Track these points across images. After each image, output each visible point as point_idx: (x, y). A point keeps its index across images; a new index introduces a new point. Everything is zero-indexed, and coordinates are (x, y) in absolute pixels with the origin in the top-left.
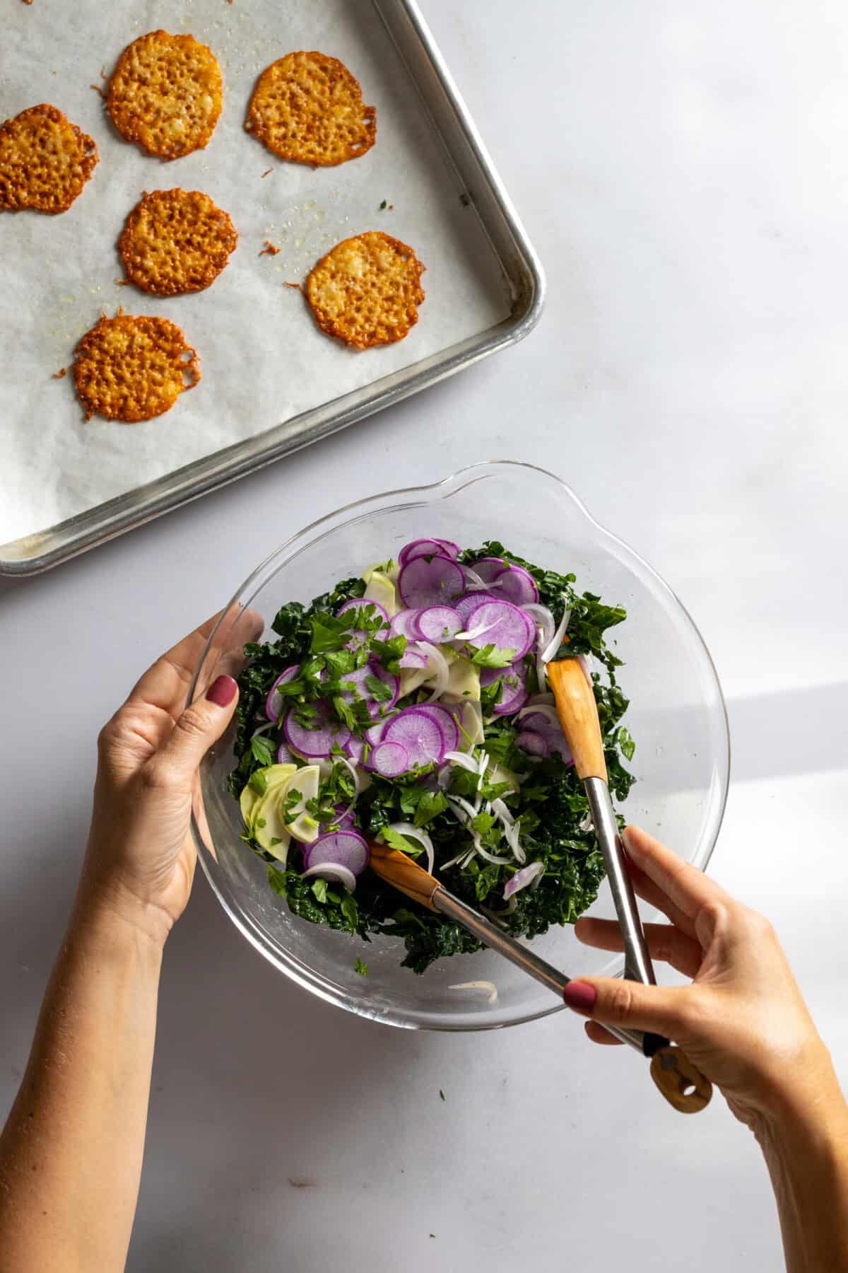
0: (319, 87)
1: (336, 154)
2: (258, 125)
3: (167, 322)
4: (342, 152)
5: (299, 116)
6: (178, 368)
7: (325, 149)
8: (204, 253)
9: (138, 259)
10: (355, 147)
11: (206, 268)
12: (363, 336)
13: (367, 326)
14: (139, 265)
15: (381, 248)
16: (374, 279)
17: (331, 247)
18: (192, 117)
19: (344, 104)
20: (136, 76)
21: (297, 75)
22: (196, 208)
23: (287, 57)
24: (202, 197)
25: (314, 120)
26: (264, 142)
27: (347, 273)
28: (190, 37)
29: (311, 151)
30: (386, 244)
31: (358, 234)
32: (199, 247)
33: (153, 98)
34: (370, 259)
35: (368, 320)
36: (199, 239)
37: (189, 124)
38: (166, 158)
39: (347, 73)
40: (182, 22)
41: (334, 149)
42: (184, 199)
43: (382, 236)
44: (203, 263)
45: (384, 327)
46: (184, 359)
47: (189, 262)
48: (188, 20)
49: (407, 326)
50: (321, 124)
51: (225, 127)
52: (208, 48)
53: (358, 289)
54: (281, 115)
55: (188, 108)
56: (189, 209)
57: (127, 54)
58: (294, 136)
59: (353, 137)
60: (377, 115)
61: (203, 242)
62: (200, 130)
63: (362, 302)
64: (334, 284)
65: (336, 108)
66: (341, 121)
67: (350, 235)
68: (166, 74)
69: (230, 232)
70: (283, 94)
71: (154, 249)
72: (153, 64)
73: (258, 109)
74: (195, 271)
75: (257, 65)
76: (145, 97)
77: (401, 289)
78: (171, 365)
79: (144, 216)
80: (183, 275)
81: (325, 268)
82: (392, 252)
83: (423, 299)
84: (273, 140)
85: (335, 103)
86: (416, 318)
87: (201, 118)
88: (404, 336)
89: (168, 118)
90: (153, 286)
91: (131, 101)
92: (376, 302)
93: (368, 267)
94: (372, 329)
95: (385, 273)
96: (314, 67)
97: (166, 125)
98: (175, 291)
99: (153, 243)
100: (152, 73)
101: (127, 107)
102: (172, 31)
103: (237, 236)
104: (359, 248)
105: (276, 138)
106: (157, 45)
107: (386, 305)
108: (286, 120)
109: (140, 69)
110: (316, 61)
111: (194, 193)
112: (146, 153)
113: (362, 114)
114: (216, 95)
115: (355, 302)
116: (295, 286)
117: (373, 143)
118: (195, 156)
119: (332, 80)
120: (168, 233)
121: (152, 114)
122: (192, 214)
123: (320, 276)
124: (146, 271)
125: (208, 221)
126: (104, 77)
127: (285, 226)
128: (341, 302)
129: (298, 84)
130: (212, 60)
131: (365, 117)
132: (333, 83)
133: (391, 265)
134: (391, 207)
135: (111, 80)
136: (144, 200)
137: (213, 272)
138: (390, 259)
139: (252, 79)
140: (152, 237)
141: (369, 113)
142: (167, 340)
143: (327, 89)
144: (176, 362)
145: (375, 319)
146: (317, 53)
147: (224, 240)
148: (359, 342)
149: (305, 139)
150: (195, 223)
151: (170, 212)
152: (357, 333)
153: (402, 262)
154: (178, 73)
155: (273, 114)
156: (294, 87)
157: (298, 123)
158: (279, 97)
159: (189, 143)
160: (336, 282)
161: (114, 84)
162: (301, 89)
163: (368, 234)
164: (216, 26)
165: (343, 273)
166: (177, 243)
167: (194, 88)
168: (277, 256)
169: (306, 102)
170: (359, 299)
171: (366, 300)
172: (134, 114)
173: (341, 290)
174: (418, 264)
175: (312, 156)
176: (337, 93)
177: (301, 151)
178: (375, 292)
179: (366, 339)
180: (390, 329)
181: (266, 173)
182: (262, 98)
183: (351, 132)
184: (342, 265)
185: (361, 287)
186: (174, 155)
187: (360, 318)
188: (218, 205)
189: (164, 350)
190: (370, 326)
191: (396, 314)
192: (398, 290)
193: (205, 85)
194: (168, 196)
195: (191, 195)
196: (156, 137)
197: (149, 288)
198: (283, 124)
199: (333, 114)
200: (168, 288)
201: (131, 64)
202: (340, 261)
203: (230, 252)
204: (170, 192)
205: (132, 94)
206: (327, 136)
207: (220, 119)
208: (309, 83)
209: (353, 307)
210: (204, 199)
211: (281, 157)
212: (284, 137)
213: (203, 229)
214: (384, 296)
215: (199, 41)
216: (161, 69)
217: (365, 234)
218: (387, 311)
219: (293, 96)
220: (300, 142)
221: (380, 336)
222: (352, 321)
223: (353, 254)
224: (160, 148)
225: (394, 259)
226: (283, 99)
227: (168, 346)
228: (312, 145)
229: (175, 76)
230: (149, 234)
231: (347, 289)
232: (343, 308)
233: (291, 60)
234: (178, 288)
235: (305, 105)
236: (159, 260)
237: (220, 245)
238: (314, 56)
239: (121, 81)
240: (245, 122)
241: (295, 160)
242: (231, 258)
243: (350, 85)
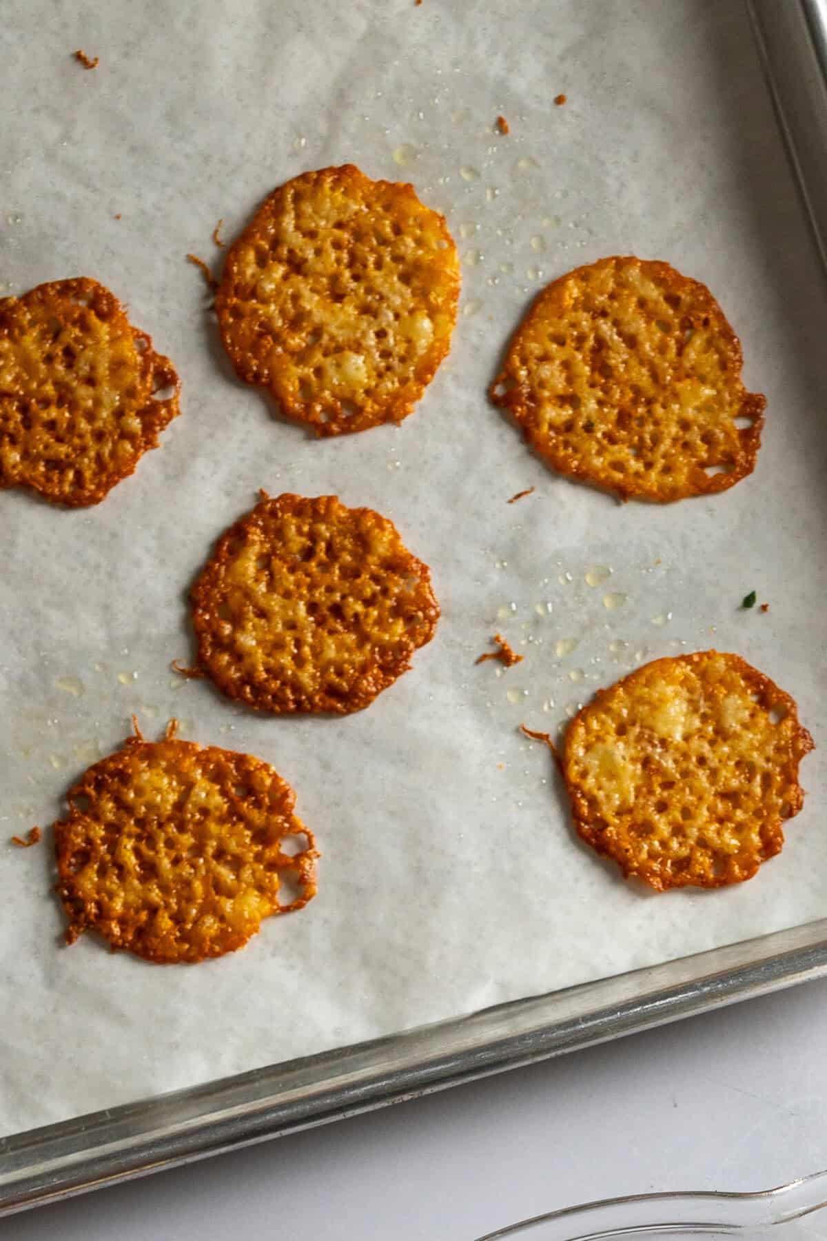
0: (658, 335)
1: (669, 479)
2: (520, 394)
3: (266, 767)
4: (681, 478)
5: (606, 390)
6: (271, 866)
7: (649, 465)
8: (364, 638)
9: (227, 629)
10: (711, 472)
11: (363, 669)
12: (663, 864)
13: (674, 844)
14: (226, 641)
15: (731, 688)
16: (706, 749)
17: (628, 669)
18: (386, 354)
19: (703, 380)
20: (284, 252)
21: (616, 304)
22: (363, 542)
23: (601, 264)
24: (379, 521)
25: (635, 402)
26: (526, 431)
27: (652, 729)
28: (407, 190)
29: (618, 466)
30: (742, 683)
31: (687, 653)
32: (356, 625)
33: (311, 302)
34: (704, 707)
35: (678, 830)
36: (359, 608)
37: (376, 368)
38: (319, 432)
39: (720, 316)
40: (397, 156)
41: (667, 470)
42: (341, 521)
43: (736, 664)
44: (359, 658)
45: (710, 853)
46: (286, 848)
47: (331, 652)
48: (411, 153)
49: (757, 858)
50: (649, 412)
51: (450, 385)
52: (442, 219)
53: (669, 764)
54: (570, 380)
55: (381, 334)
56: (348, 543)
57: (272, 204)
58: (589, 428)
59: (708, 451)
60: (766, 414)
61: (367, 615)
62: (397, 385)
63: (672, 792)
64: (621, 745)
65: (684, 386)
66: (690, 413)
67: (670, 651)
68: (345, 257)
69: (425, 605)
70: (581, 339)
71: (262, 614)
72: (322, 232)
73: (524, 361)
74: (340, 673)
75: (536, 270)
76: (296, 298)
77: (758, 778)
78: (258, 858)
79: (253, 543)
80: (313, 677)
81: (608, 711)
82: (752, 699)
83: (799, 807)
84: (545, 428)
85: (683, 374)
86: (780, 845)
87: (403, 360)
88: (746, 878)
89: (338, 349)
90: (248, 689)
91: (265, 301)
92: (700, 798)
93: (697, 723)
94: (685, 852)
95: (729, 742)
96: (653, 292)
97: (329, 362)
98: (292, 706)
99: (262, 602)
100: (318, 252)
101: (255, 311)
102: (373, 171)
103: (438, 615)
104: (685, 682)
105: (551, 427)
106: (338, 195)
107: (720, 807)
108: (580, 395)
109: (295, 239)
110: (660, 282)
111: (364, 512)
112: (279, 412)
113: (736, 407)
114: (443, 318)
115: (658, 790)
116: (540, 737)
117: (748, 469)
118: (379, 435)
119: (686, 325)
120: (298, 585)
121: (304, 335)
122: (353, 554)
123: (595, 725)
124: (239, 656)
125: (383, 574)
126: (218, 243)
127: (540, 610)
128: (630, 786)
129: (616, 323)
130: (446, 245)
131: (741, 414)
132: (688, 333)
133: (745, 726)
134: (764, 608)
135: (231, 250)
136: (259, 509)
137: (376, 679)
138: (746, 714)
139: (522, 297)
140: (262, 588)
141: (751, 406)
142: (258, 804)
143: (672, 343)
144: (270, 854)
145: (693, 832)
146: (663, 265)
147: (410, 619)
148: (653, 873)
149: (611, 439)
150: (357, 575)
151: (309, 543)
152: (652, 856)
153: (768, 725)
154: (371, 259)
155: (552, 374)
156: (606, 327)
157: (600, 403)
158: (571, 344)
159: (370, 407)
160: (626, 743)
161: (238, 260)
162: (620, 334)
163: (710, 655)
164: (466, 176)
165: (642, 727)
166: (312, 608)
167: (399, 295)
168: (513, 668)
169: (625, 362)
170: (668, 785)
171: (683, 790)
172: (267, 329)
173: (634, 760)
174: (800, 733)
175: (618, 476)
176: (692, 354)
177: (598, 462)
178: (702, 775)
179: (669, 869)
180: (721, 859)
181: (519, 496)
182: (535, 340)
183: (708, 438)
184: (643, 709)
185: (676, 761)
186: (335, 428)
187: (662, 825)
188: (409, 544)
189: (249, 826)
190: (681, 844)
191: (739, 829)
192: (750, 780)
193: (422, 294)
194: (311, 510)
195: (358, 515)
196: (304, 383)
197: (240, 693)
198: (569, 400)
199: (676, 396)
200: (278, 698)
201: (278, 225)
202: (640, 700)
203: (418, 646)
204: (315, 502)
205: (269, 287)
206: (656, 440)
207: (443, 368)
208: (639, 325)
209: (653, 799)
210: (383, 529)
211: (556, 468)
212: (569, 427)
213: (370, 589)
214: (720, 787)
215: (426, 199)
216: (337, 245)
217: (701, 655)
218: (721, 821)
219: (601, 345)
220: (598, 442)
221: (698, 870)
222: (645, 829)
223: (670, 690)
224: (308, 407)
225: (752, 716)
226: (577, 349)
227: (258, 817)
228: (623, 452)
229: (365, 266)
230: (257, 580)
231: (646, 762)
232: (632, 799)
233: (609, 271)
234: (298, 702)
235: (622, 368)
236: (270, 637)
237: (399, 627)
238: (657, 271)
239: (251, 256)
240: (493, 384)
241: (582, 479)
242: (417, 658)
243: (721, 343)
